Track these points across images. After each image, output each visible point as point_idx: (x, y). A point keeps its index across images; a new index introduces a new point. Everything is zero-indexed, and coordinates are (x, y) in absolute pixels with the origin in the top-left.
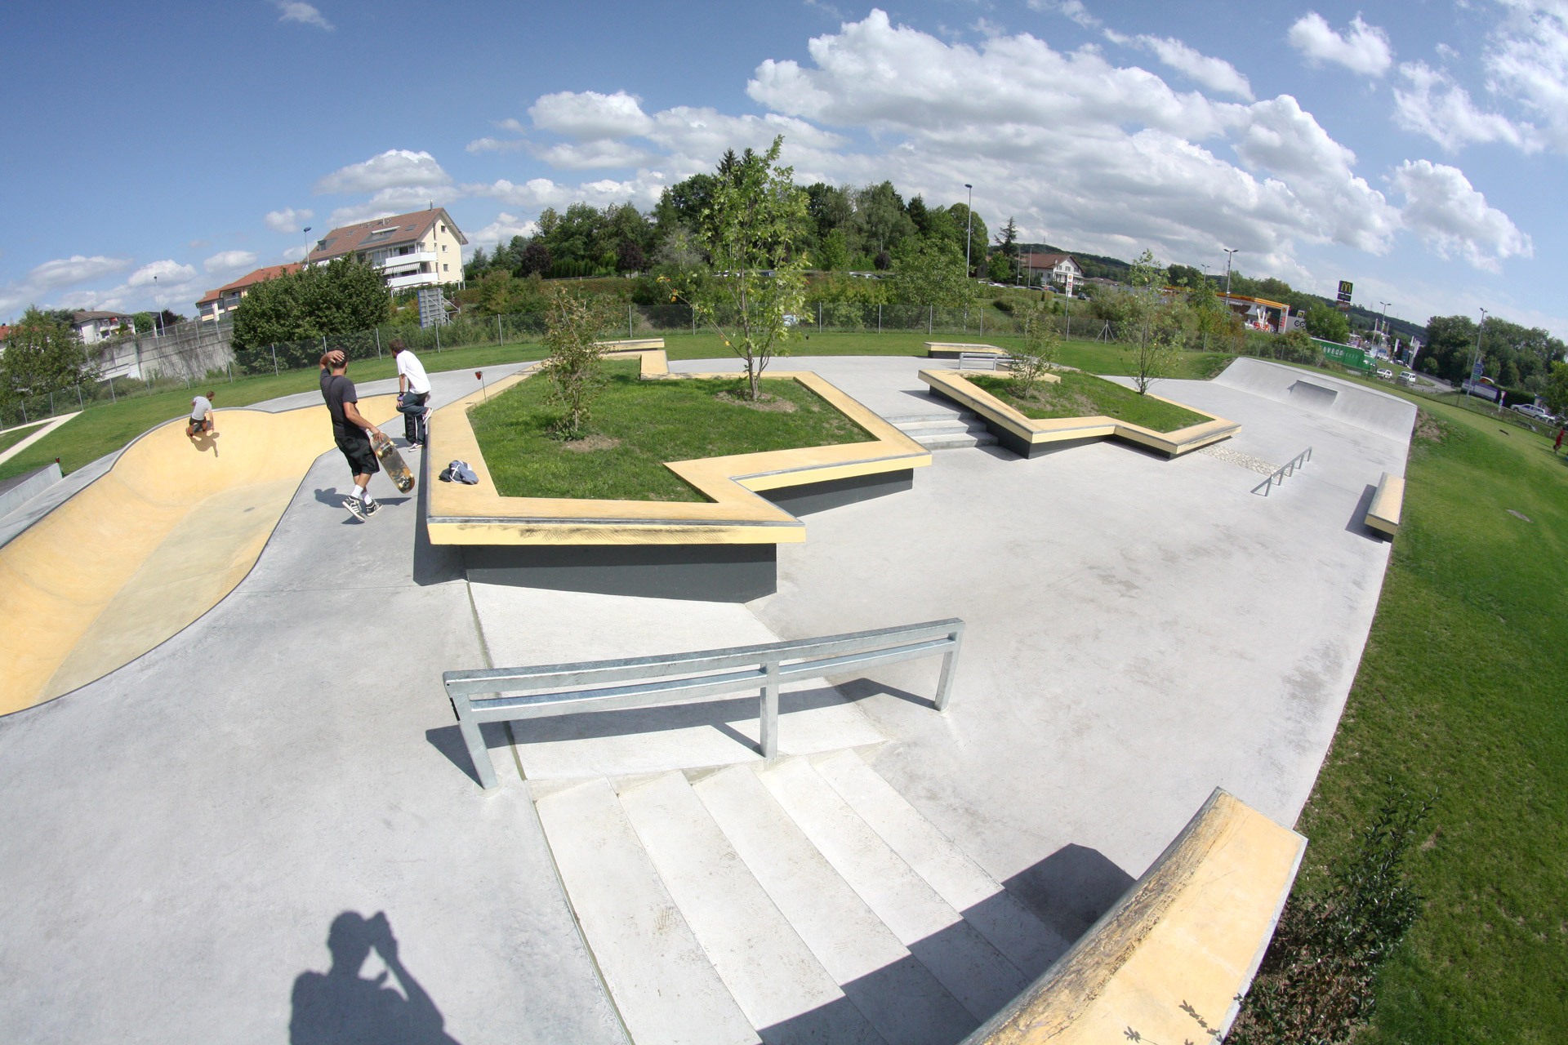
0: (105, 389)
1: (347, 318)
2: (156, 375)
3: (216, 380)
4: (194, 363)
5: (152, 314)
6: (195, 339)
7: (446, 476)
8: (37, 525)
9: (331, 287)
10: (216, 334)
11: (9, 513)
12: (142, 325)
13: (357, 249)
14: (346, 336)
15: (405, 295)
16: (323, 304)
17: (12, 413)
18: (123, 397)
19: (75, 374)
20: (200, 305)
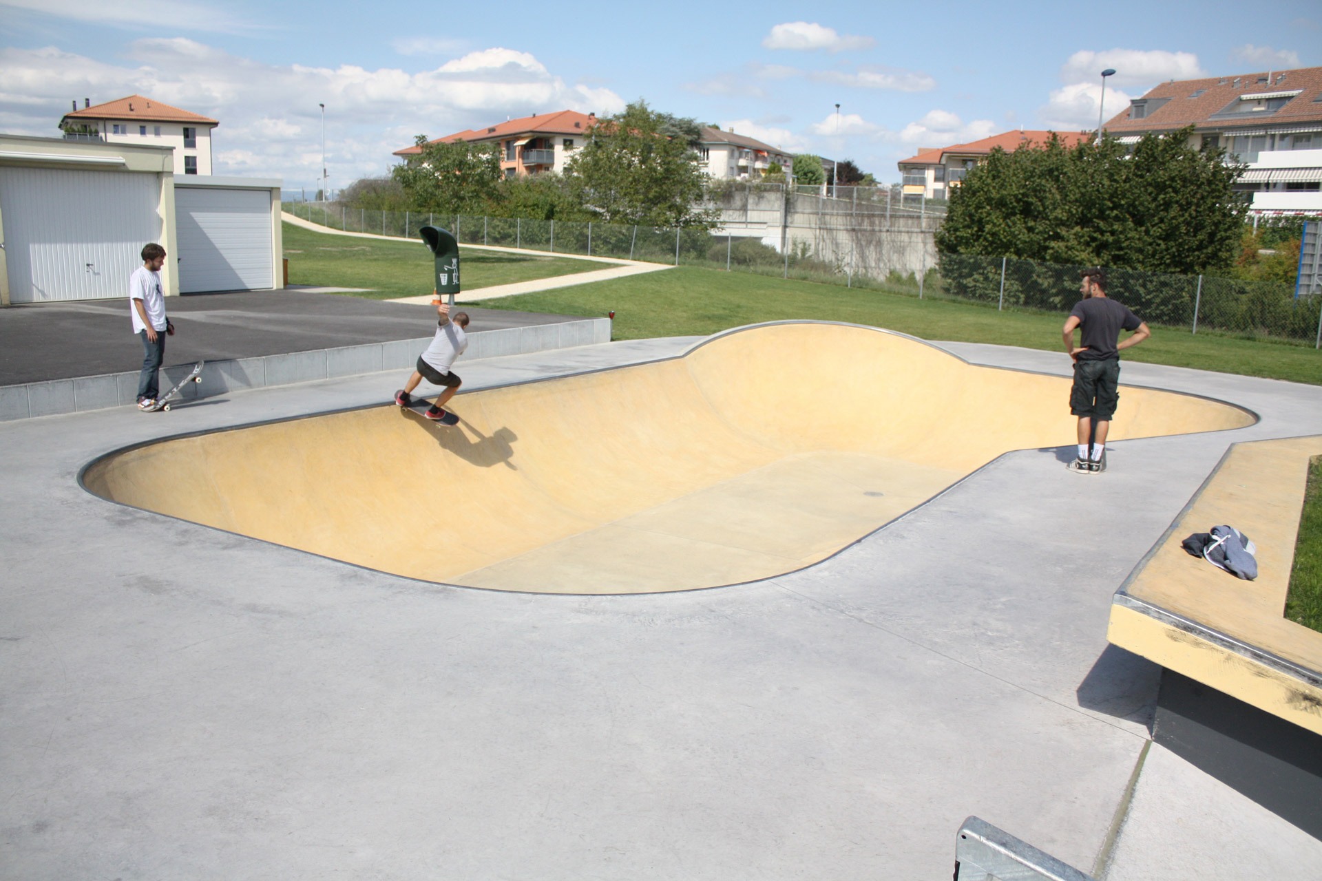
0: (718, 247)
1: (1150, 244)
2: (804, 251)
3: (897, 288)
4: (871, 254)
5: (825, 161)
6: (883, 216)
7: (1196, 545)
8: (546, 384)
9: (1133, 183)
10: (919, 217)
11: (515, 354)
12: (805, 174)
13: (1203, 125)
14: (1140, 276)
15: (1284, 228)
16: (1112, 209)
17: (571, 233)
18: (743, 267)
19: (680, 212)
20: (905, 166)
